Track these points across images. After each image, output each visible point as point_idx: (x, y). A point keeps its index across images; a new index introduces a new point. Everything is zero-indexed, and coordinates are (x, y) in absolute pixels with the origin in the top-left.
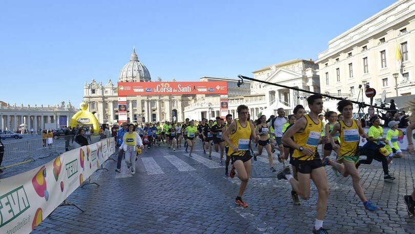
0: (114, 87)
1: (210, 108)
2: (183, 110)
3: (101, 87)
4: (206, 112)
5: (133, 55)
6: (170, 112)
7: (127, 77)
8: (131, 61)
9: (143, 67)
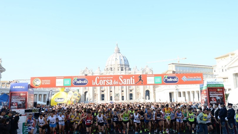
0: (101, 72)
1: (177, 89)
2: (154, 90)
3: (91, 72)
4: (173, 92)
5: (116, 48)
6: (144, 92)
7: (111, 65)
8: (114, 53)
9: (123, 57)
